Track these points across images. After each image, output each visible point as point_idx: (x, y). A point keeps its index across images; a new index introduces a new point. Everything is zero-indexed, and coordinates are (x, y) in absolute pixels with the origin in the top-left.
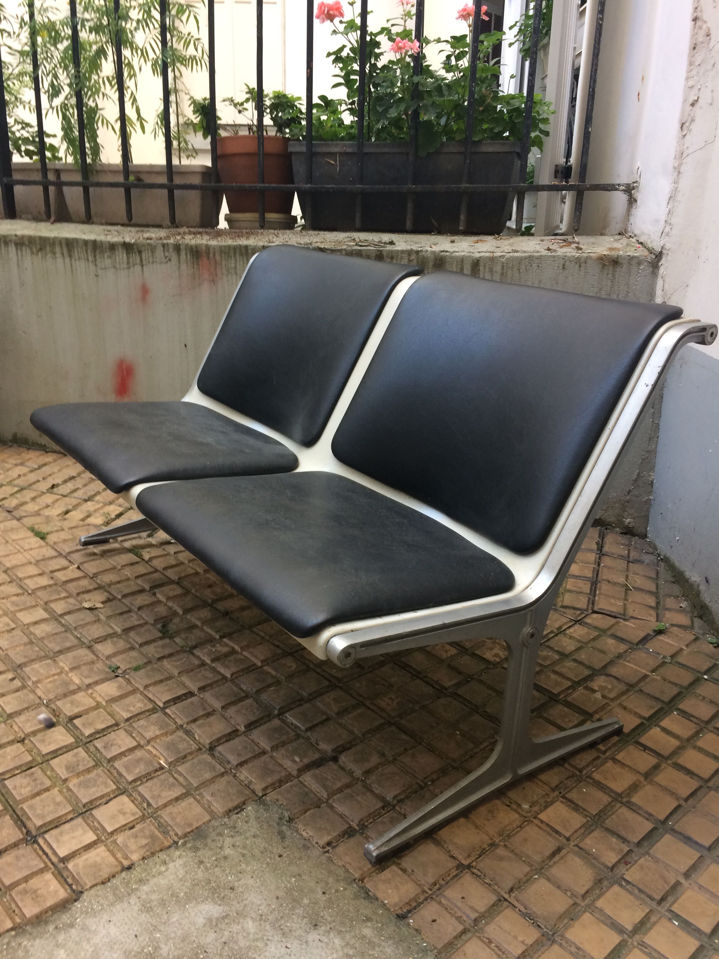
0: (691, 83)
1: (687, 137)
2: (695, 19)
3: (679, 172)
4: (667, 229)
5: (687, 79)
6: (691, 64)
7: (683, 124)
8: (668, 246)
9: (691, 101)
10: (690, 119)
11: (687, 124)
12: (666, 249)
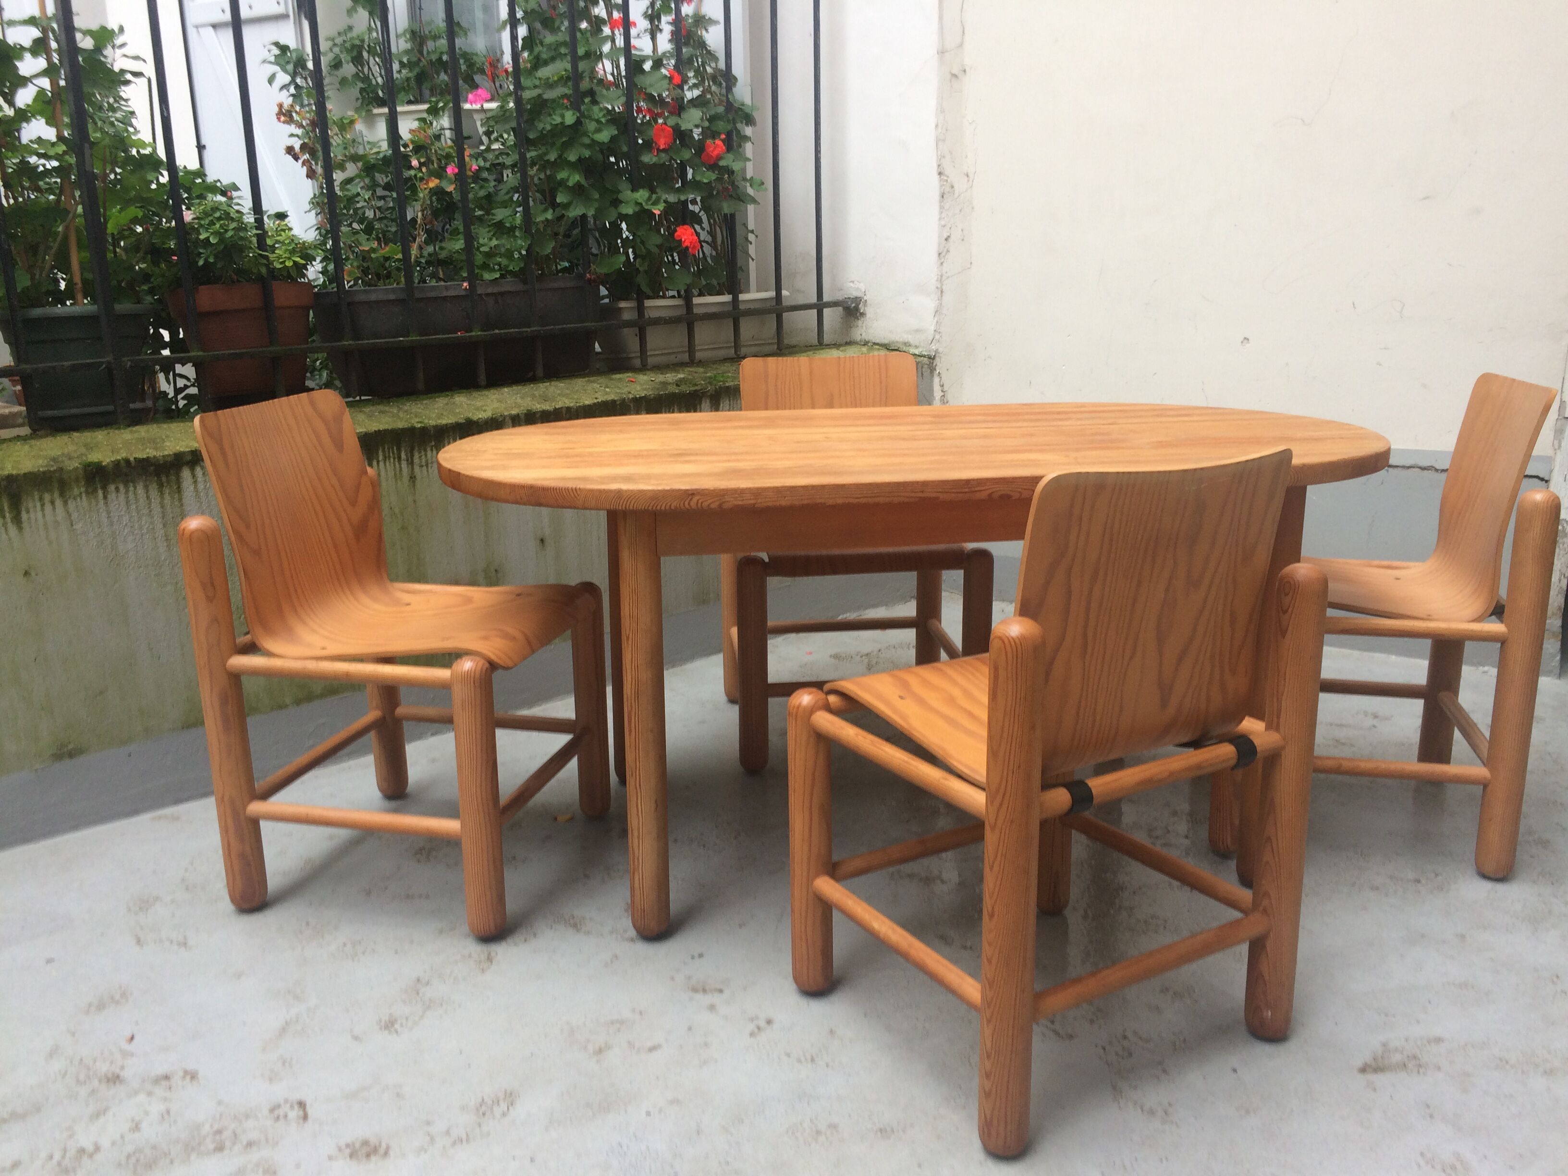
0: (943, 223)
1: (944, 264)
2: (940, 174)
3: (942, 292)
4: (937, 337)
5: (940, 219)
6: (942, 207)
7: (940, 254)
8: (940, 350)
9: (945, 237)
10: (945, 250)
11: (944, 254)
12: (939, 353)
